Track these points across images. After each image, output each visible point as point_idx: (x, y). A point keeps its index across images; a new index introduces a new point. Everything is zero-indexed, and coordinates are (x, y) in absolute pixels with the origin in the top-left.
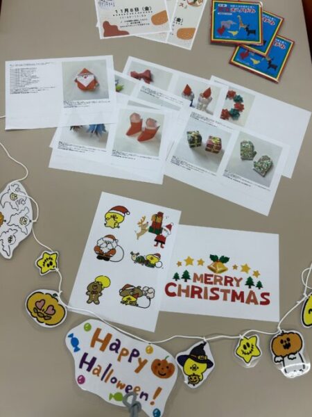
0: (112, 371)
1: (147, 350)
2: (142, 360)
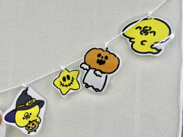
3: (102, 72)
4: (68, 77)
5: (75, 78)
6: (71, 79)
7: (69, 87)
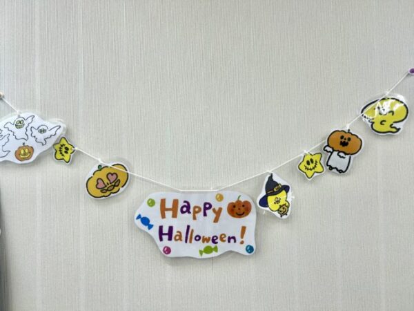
0: (193, 231)
1: (217, 199)
2: (217, 209)
3: (346, 154)
4: (312, 160)
5: (318, 161)
6: (314, 162)
7: (313, 171)
